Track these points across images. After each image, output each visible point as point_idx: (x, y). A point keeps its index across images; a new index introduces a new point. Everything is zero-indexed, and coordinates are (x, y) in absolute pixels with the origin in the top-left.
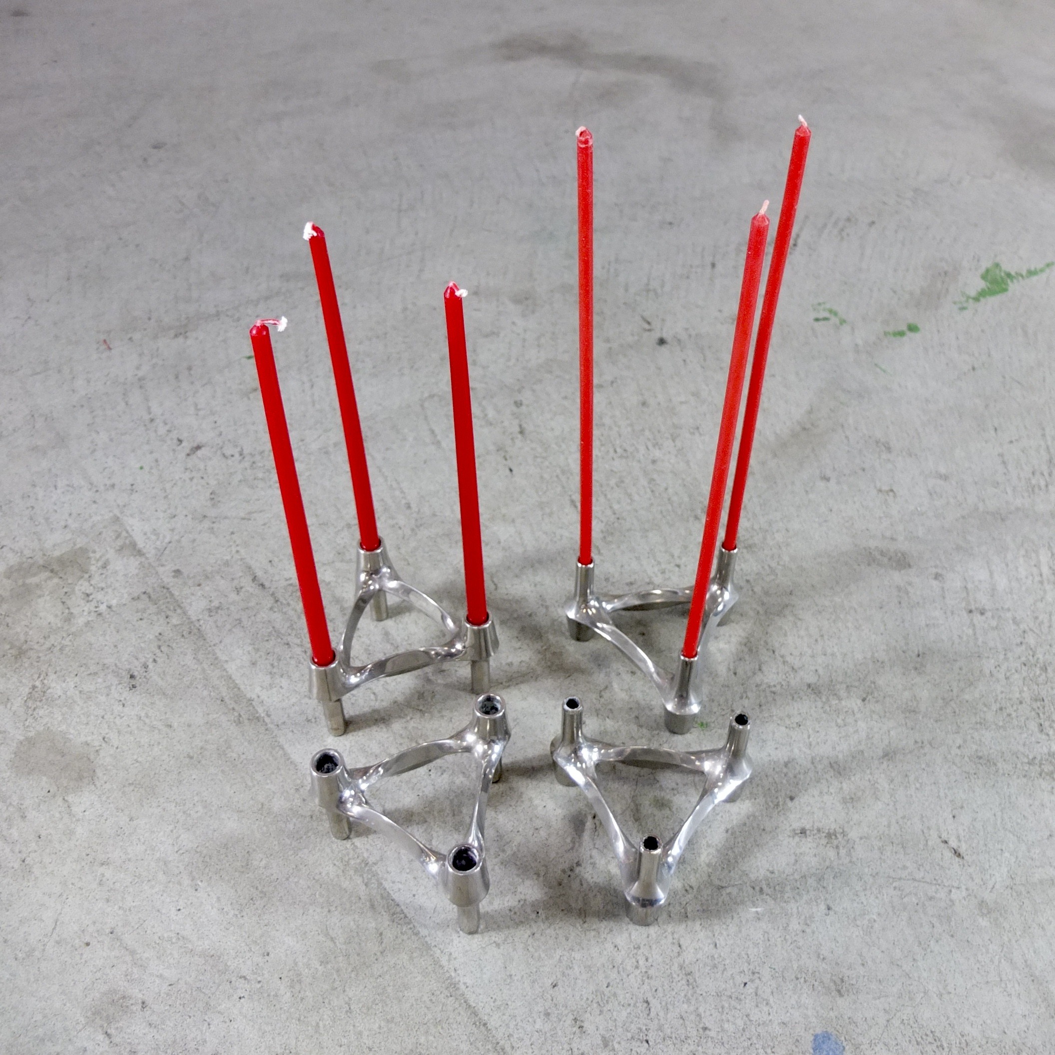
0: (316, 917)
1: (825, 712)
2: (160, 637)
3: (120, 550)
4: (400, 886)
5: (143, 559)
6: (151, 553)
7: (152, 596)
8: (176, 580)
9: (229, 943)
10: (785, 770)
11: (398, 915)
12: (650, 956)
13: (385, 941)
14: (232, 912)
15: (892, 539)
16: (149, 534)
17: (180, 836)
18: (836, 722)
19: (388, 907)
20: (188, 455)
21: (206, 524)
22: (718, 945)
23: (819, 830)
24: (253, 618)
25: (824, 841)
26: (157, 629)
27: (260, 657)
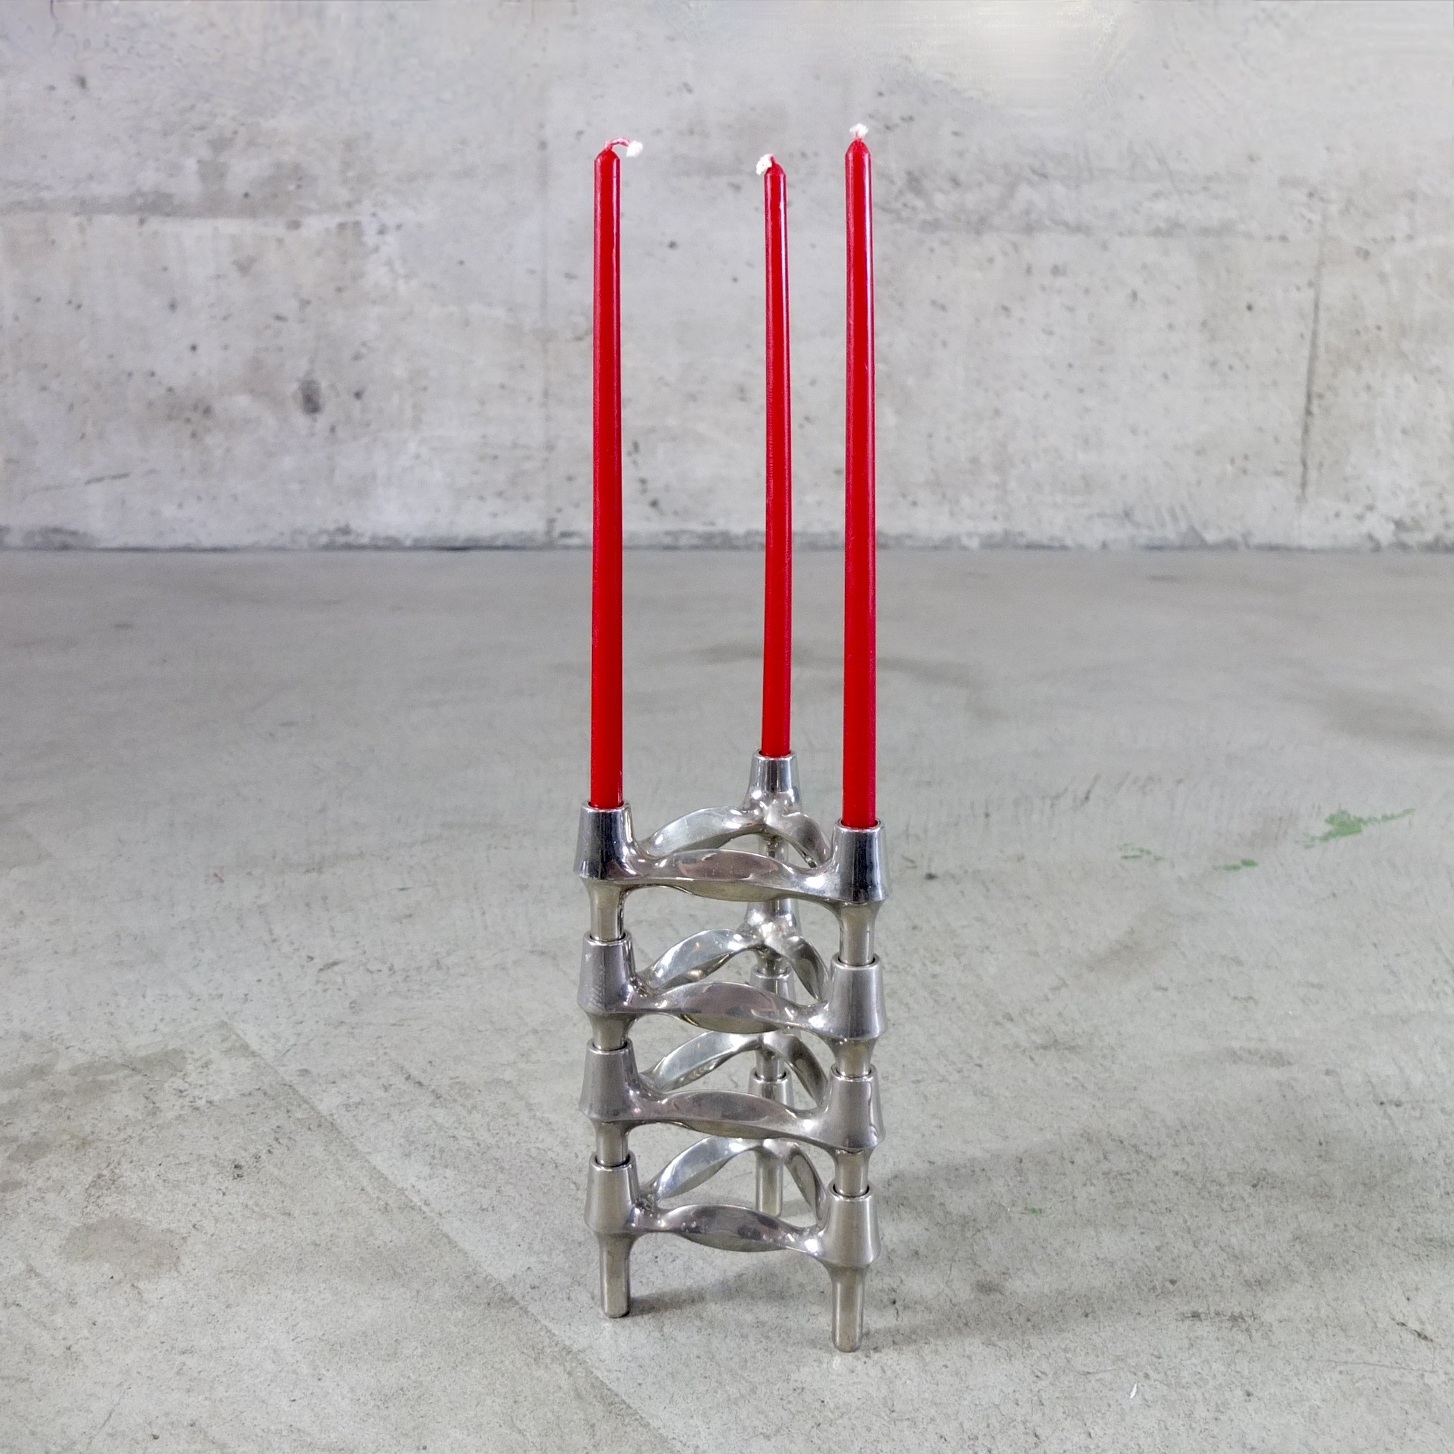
0: (497, 1408)
1: (1203, 1198)
2: (278, 1130)
3: (228, 1052)
4: (619, 1375)
5: (258, 1059)
6: (268, 1052)
7: (269, 1093)
8: (301, 1078)
9: (367, 1436)
10: (1158, 1254)
11: (617, 1405)
12: (993, 1447)
13: (598, 1434)
14: (373, 1403)
15: (1261, 1040)
16: (266, 1038)
17: (298, 1323)
18: (1220, 1206)
19: (602, 1397)
20: (321, 970)
21: (344, 1029)
22: (1092, 1435)
23: (1218, 1314)
24: (407, 1113)
25: (1229, 1324)
26: (274, 1122)
27: (416, 1149)
